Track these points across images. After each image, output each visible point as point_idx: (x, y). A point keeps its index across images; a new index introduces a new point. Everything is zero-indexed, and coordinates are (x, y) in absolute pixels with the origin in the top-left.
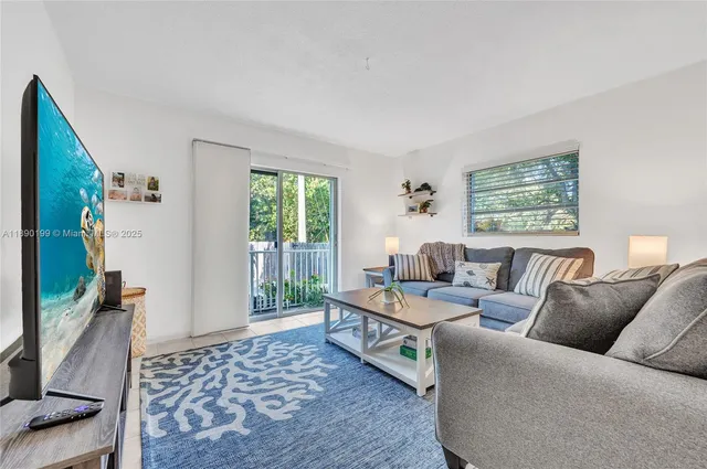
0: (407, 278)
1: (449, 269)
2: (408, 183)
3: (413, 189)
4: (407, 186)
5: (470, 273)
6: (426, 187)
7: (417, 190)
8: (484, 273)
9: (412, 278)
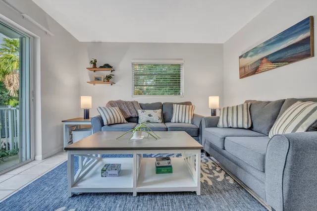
0: (113, 122)
1: (134, 115)
2: (96, 61)
3: (98, 66)
4: (94, 63)
5: (150, 115)
6: (107, 66)
7: (101, 67)
8: (156, 115)
9: (116, 122)
